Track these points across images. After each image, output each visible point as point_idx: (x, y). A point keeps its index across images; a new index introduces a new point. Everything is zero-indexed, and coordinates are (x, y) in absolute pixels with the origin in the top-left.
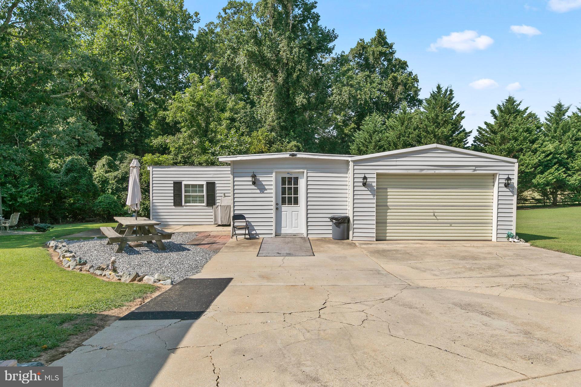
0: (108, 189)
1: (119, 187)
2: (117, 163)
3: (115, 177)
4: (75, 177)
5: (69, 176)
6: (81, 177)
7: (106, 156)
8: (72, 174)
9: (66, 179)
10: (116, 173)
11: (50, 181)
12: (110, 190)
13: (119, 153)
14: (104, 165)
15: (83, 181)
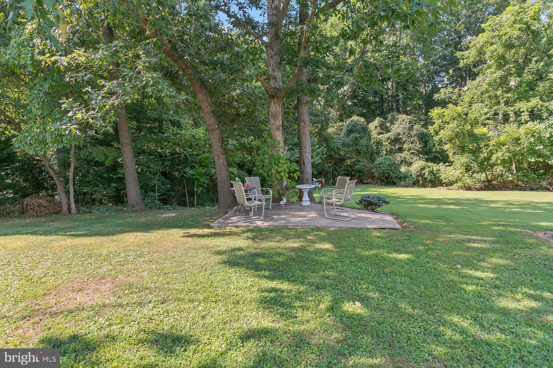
0: (382, 150)
1: (392, 149)
2: (388, 124)
3: (388, 139)
4: (356, 137)
5: (350, 137)
6: (361, 137)
7: (378, 118)
8: (353, 135)
9: (348, 140)
10: (388, 135)
11: (334, 142)
12: (384, 152)
13: (389, 115)
14: (376, 127)
15: (363, 142)
